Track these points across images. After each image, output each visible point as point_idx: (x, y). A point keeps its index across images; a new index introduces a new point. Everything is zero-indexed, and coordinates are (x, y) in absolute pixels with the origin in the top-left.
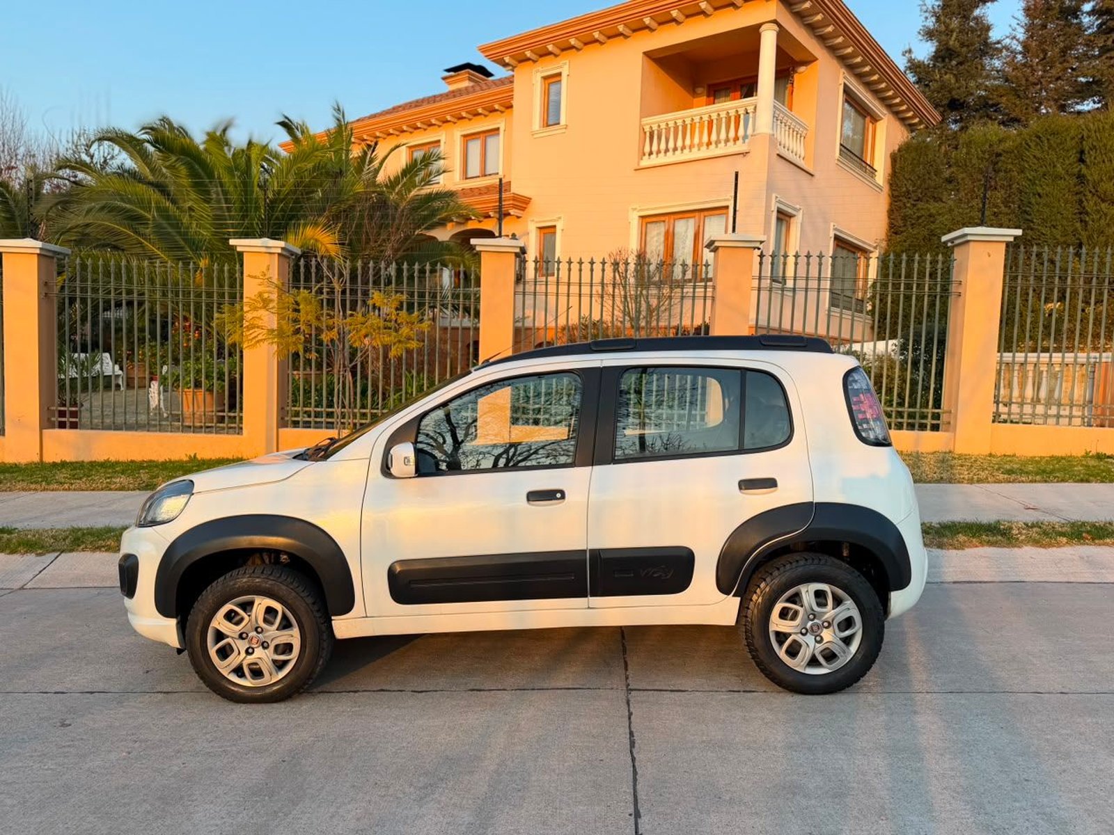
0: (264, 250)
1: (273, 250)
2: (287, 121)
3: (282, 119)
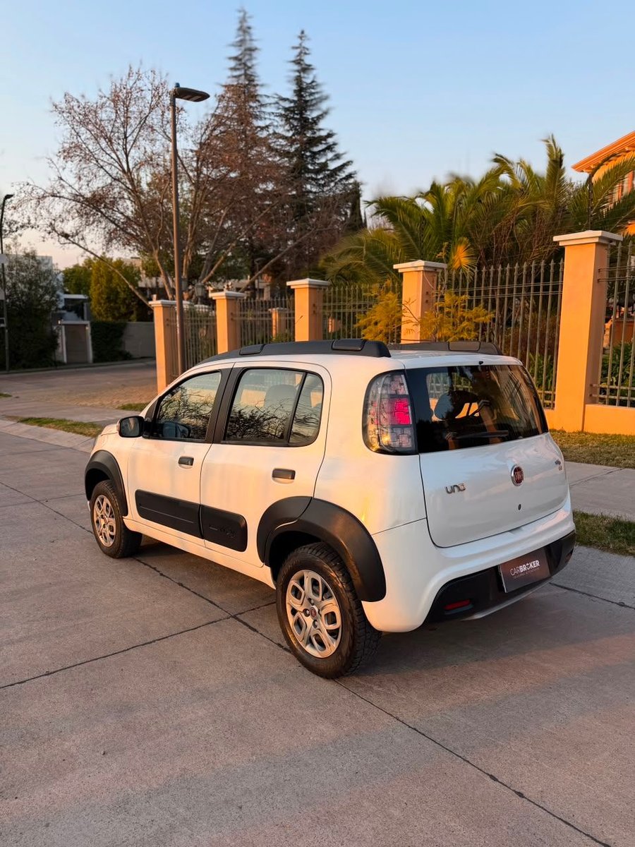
0: (413, 269)
1: (419, 269)
2: (499, 158)
3: (495, 157)
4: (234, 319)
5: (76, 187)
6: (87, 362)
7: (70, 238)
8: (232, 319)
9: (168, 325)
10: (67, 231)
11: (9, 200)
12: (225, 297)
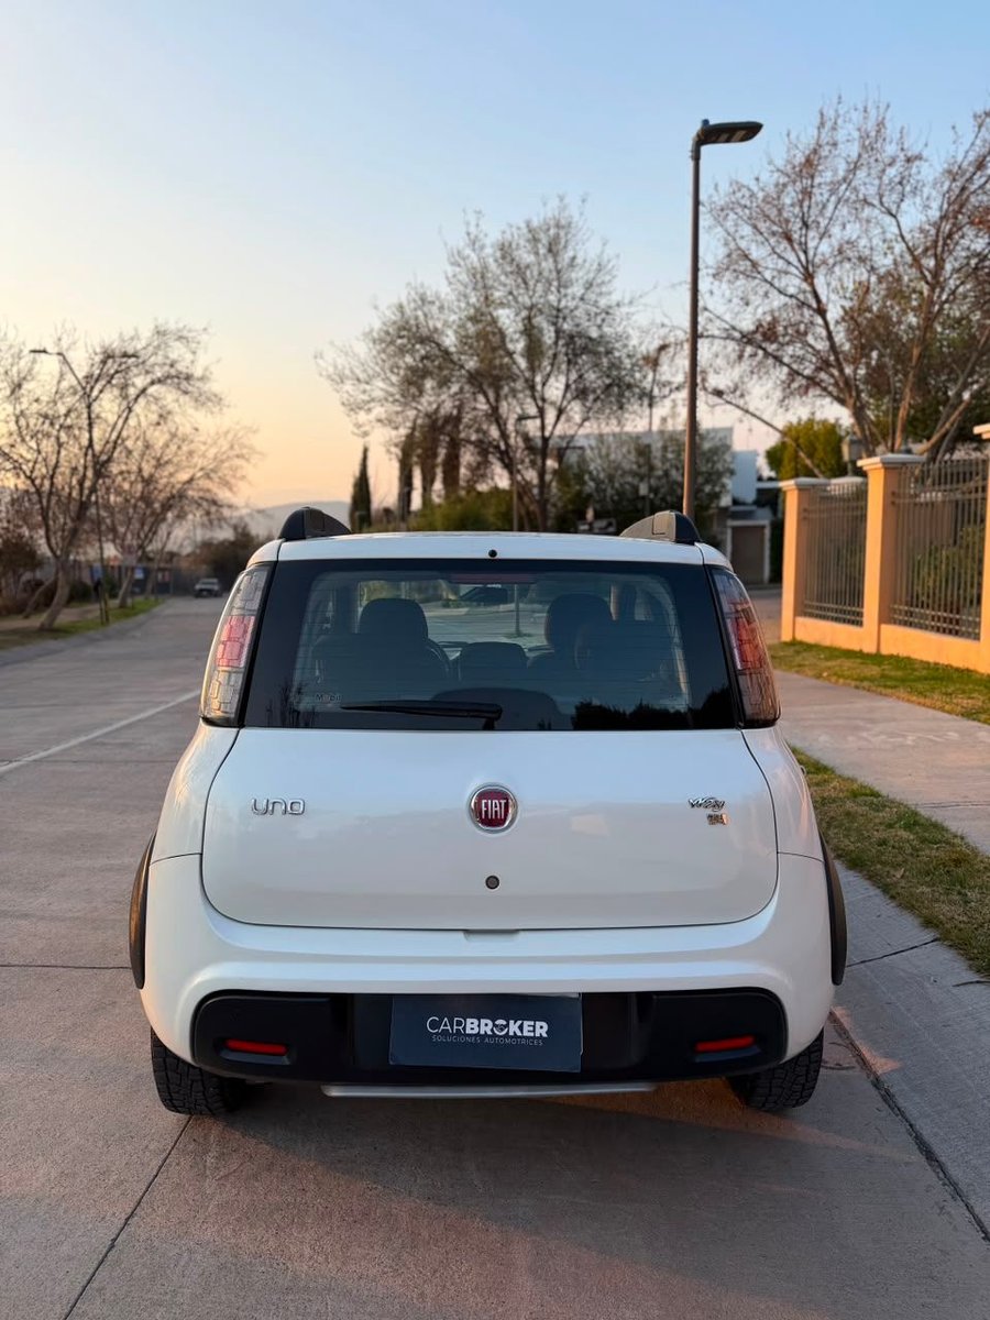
4: (897, 501)
5: (727, 317)
6: (762, 582)
7: (725, 396)
8: (893, 503)
9: (805, 518)
10: (722, 387)
11: (663, 353)
12: (880, 465)
